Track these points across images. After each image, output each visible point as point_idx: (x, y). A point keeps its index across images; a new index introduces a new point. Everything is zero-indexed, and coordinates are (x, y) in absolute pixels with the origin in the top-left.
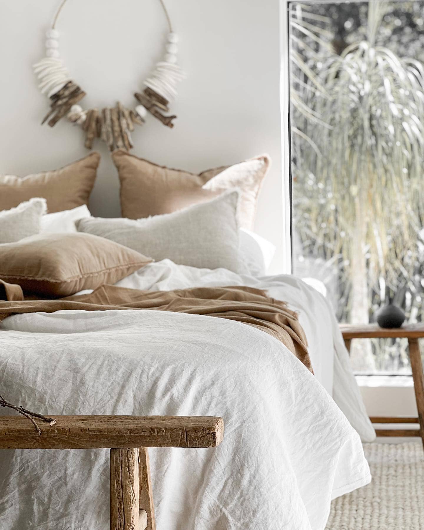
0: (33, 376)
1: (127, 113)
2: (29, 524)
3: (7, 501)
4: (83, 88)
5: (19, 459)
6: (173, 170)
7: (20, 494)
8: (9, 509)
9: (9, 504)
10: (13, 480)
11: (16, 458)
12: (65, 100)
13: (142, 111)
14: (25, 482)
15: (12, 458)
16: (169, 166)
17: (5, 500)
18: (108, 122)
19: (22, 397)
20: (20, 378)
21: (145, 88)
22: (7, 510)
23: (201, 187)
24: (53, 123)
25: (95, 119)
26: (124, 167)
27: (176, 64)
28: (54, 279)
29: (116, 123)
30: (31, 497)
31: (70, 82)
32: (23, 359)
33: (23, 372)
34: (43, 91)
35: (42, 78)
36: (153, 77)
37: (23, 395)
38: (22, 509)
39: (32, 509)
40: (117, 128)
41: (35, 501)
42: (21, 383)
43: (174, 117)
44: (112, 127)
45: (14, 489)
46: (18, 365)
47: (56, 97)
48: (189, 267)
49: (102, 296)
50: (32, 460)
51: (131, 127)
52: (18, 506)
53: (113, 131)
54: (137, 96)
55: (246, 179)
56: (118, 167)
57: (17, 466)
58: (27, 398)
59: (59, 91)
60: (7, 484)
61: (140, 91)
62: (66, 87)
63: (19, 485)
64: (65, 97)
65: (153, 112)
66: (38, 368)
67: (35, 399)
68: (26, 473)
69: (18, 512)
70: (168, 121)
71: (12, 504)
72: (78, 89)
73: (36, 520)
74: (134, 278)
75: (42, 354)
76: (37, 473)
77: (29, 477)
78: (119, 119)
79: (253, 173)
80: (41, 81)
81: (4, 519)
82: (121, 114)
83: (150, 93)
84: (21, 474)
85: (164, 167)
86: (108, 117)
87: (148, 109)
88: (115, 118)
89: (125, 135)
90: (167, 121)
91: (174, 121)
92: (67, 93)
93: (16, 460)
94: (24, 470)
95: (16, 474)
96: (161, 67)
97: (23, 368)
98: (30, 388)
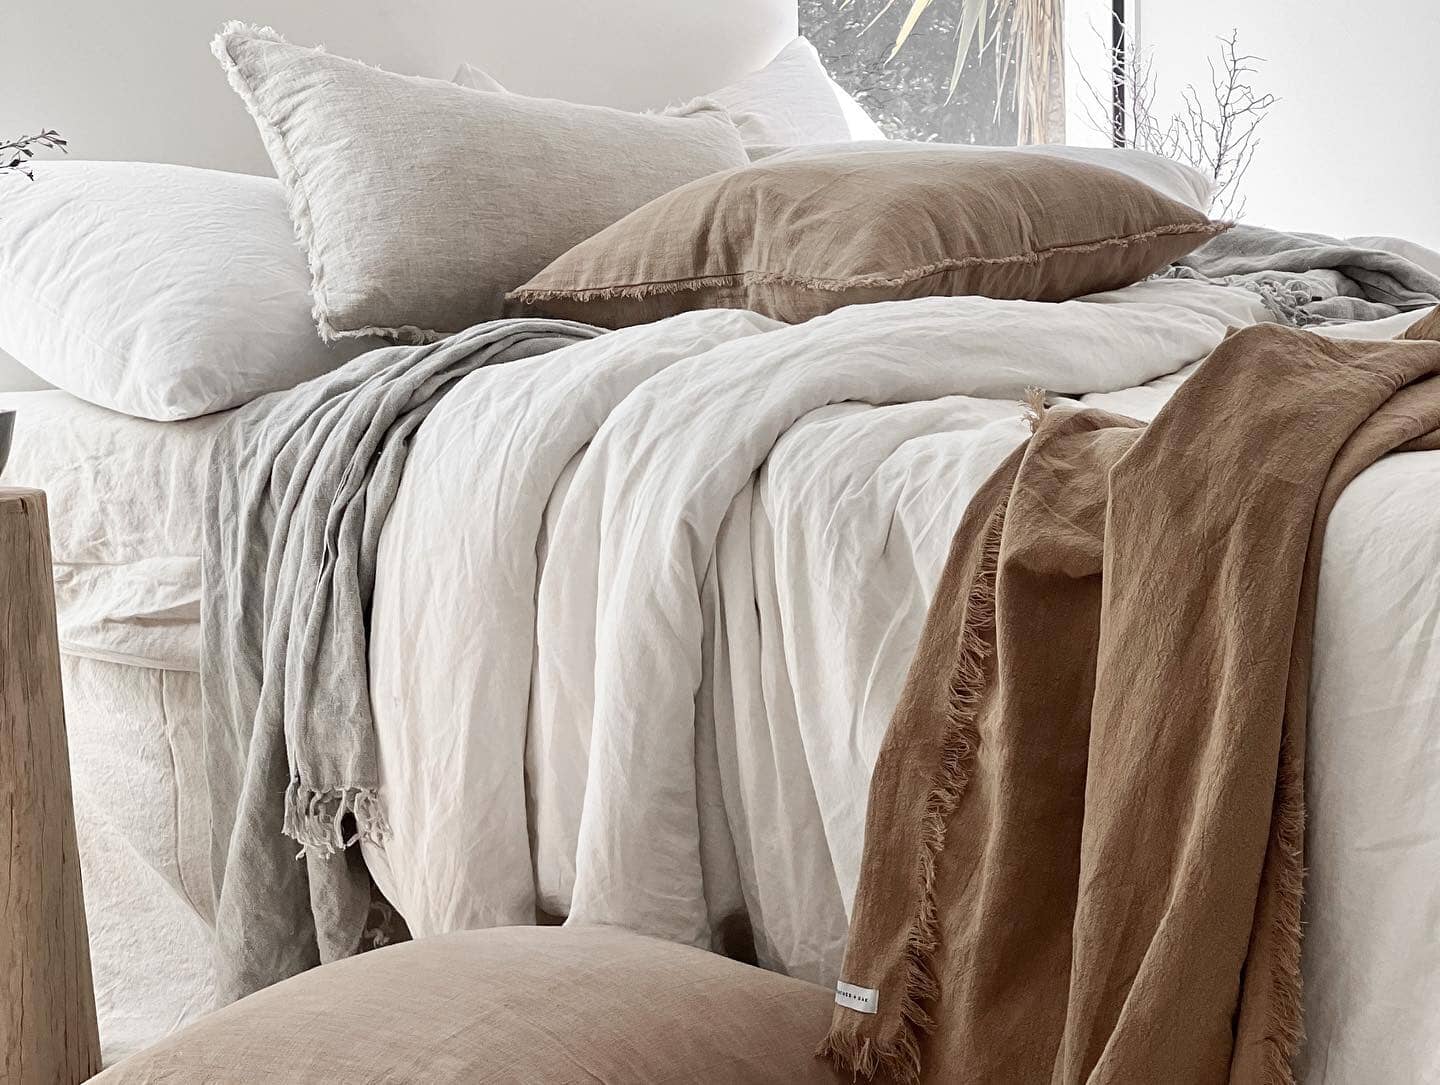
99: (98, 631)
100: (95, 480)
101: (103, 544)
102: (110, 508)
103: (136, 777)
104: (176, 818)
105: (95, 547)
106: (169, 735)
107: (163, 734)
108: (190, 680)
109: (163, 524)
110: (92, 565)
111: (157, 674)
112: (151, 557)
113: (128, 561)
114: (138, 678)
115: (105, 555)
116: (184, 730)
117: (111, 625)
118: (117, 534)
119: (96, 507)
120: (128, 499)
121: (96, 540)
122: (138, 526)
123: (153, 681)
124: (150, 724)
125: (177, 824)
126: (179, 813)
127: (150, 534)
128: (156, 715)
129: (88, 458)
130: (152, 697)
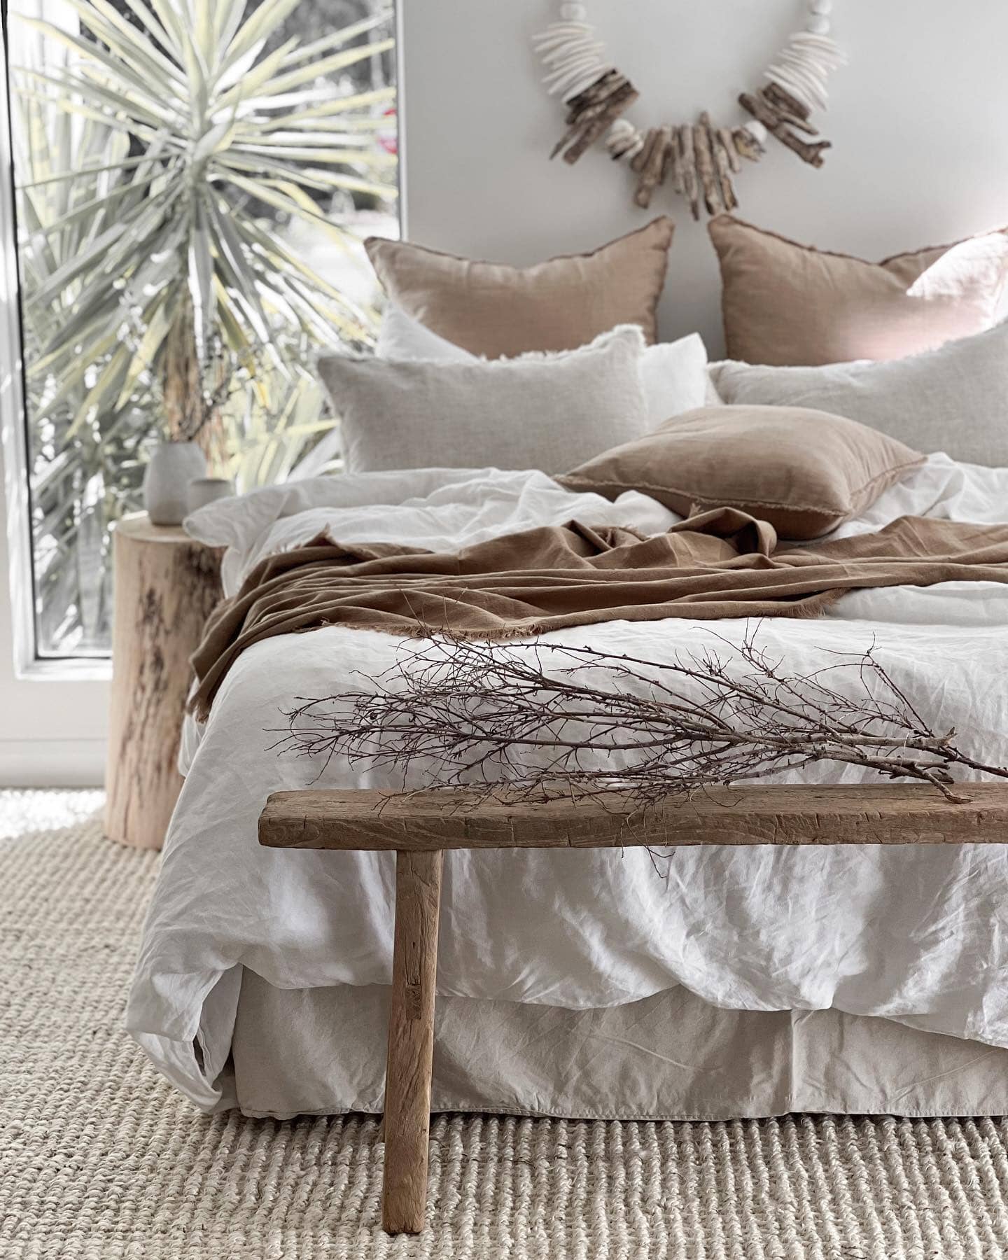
0: (992, 711)
1: (727, 137)
2: (982, 966)
3: (943, 928)
4: (635, 85)
5: (969, 856)
6: (830, 253)
7: (968, 916)
8: (946, 941)
9: (947, 932)
10: (957, 892)
11: (965, 854)
12: (599, 109)
13: (757, 130)
14: (979, 894)
15: (958, 855)
16: (821, 247)
17: (940, 925)
18: (689, 153)
19: (974, 748)
20: (971, 716)
21: (764, 86)
22: (942, 944)
23: (903, 291)
24: (573, 155)
25: (663, 147)
26: (739, 251)
27: (827, 35)
28: (829, 508)
29: (706, 157)
30: (988, 921)
31: (614, 72)
32: (969, 682)
33: (974, 705)
34: (552, 91)
35: (551, 63)
36: (780, 62)
37: (977, 745)
38: (968, 941)
39: (990, 941)
40: (707, 168)
41: (997, 928)
42: (973, 724)
43: (824, 145)
44: (698, 163)
45: (958, 906)
46: (963, 692)
47: (580, 103)
48: (974, 466)
49: (911, 539)
50: (994, 857)
51: (737, 165)
52: (961, 936)
53: (700, 174)
54: (744, 101)
55: (986, 275)
56: (722, 250)
57: (966, 870)
58: (984, 750)
59: (587, 91)
60: (944, 900)
61: (751, 92)
62: (602, 82)
63: (966, 899)
64: (600, 103)
65: (783, 135)
66: (1000, 697)
67: (998, 751)
68: (982, 880)
69: (959, 947)
70: (811, 154)
71: (952, 933)
72: (628, 84)
73: (997, 959)
74: (899, 492)
75: (997, 671)
76: (1003, 880)
77: (987, 886)
78: (711, 148)
79: (997, 261)
80: (549, 68)
81: (933, 959)
82: (714, 139)
83: (774, 94)
84: (973, 879)
85: (811, 249)
86: (689, 143)
87: (770, 128)
88: (703, 146)
89: (725, 183)
90: (813, 152)
91: (824, 154)
92: (604, 94)
93: (964, 859)
94: (979, 875)
95: (963, 879)
96: (798, 42)
97: (974, 698)
98: (989, 732)
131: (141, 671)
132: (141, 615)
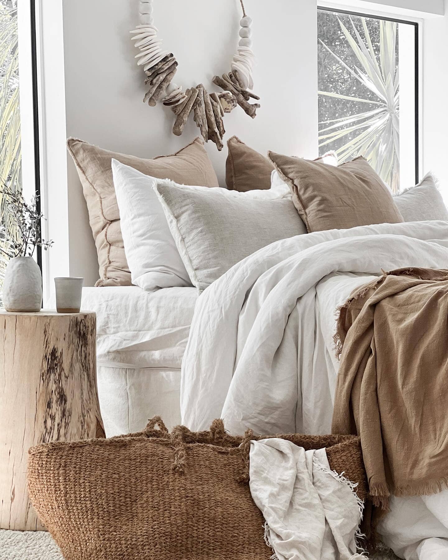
12: (164, 76)
31: (171, 55)
47: (154, 72)
59: (158, 65)
64: (164, 72)
92: (166, 67)
99: (106, 356)
100: (107, 307)
101: (108, 328)
102: (111, 316)
103: (117, 403)
104: (128, 415)
105: (105, 328)
106: (128, 389)
107: (126, 389)
108: (135, 372)
109: (126, 321)
110: (103, 334)
111: (125, 370)
112: (121, 332)
113: (115, 333)
114: (119, 372)
115: (108, 331)
116: (133, 387)
117: (110, 353)
118: (112, 325)
119: (106, 316)
120: (116, 313)
121: (105, 326)
122: (118, 322)
123: (124, 372)
124: (122, 386)
125: (129, 418)
126: (129, 414)
127: (122, 325)
128: (124, 383)
129: (105, 301)
130: (123, 377)
131: (49, 406)
132: (45, 367)
